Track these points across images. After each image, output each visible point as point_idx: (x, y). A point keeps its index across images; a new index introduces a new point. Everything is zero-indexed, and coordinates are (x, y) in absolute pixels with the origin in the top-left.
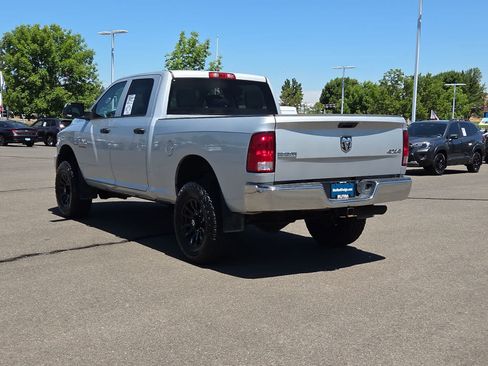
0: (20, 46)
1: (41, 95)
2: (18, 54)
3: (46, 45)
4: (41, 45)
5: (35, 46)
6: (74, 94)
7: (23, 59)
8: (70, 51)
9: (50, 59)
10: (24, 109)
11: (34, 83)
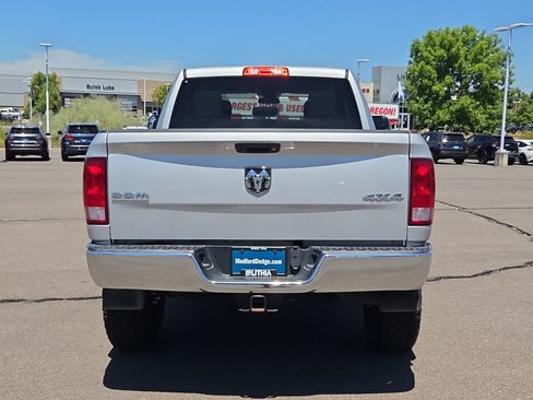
0: (425, 54)
1: (445, 105)
2: (422, 62)
3: (454, 50)
4: (448, 50)
5: (441, 52)
6: (483, 104)
7: (429, 67)
8: (481, 54)
9: (456, 66)
10: (426, 121)
11: (437, 94)
